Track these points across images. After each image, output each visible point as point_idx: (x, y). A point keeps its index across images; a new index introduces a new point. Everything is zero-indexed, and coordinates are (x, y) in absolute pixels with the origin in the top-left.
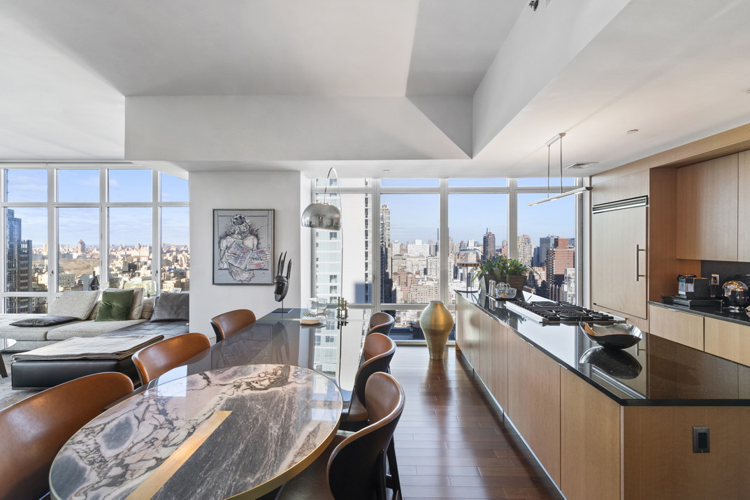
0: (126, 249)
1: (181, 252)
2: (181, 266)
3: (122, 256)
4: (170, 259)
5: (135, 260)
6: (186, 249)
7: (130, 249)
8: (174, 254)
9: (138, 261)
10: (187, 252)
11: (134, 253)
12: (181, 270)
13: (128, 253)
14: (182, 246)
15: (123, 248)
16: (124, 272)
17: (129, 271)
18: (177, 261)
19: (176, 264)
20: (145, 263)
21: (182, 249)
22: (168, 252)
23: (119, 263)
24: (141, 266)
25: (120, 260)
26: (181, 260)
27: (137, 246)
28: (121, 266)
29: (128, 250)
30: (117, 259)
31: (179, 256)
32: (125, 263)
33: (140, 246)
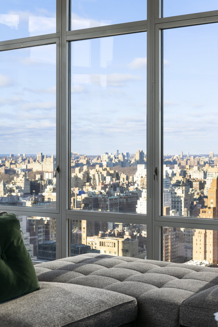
0: (27, 161)
1: (94, 166)
2: (94, 188)
3: (23, 170)
4: (80, 176)
5: (38, 177)
6: (99, 162)
7: (31, 160)
8: (85, 168)
9: (42, 178)
10: (101, 166)
11: (36, 167)
12: (94, 194)
13: (29, 167)
14: (94, 157)
15: (24, 160)
16: (25, 195)
17: (31, 193)
18: (89, 179)
19: (88, 184)
20: (50, 182)
21: (94, 161)
22: (77, 165)
23: (20, 181)
24: (45, 186)
25: (21, 176)
26: (94, 179)
27: (39, 157)
28: (22, 185)
29: (29, 162)
30: (18, 176)
31: (92, 172)
32: (26, 180)
33: (43, 157)
